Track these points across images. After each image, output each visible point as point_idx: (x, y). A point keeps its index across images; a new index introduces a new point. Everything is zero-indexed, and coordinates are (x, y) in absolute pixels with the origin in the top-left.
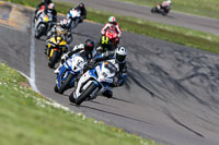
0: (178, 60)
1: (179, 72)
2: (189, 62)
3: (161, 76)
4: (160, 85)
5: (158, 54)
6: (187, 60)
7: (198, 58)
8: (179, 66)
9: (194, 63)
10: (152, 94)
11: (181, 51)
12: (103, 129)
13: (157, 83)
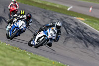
0: (44, 16)
1: (44, 22)
2: (49, 17)
3: (36, 23)
4: (35, 27)
5: (35, 13)
6: (48, 16)
7: (53, 15)
8: (44, 19)
9: (51, 17)
10: (32, 31)
11: (45, 12)
12: (10, 48)
13: (34, 26)
